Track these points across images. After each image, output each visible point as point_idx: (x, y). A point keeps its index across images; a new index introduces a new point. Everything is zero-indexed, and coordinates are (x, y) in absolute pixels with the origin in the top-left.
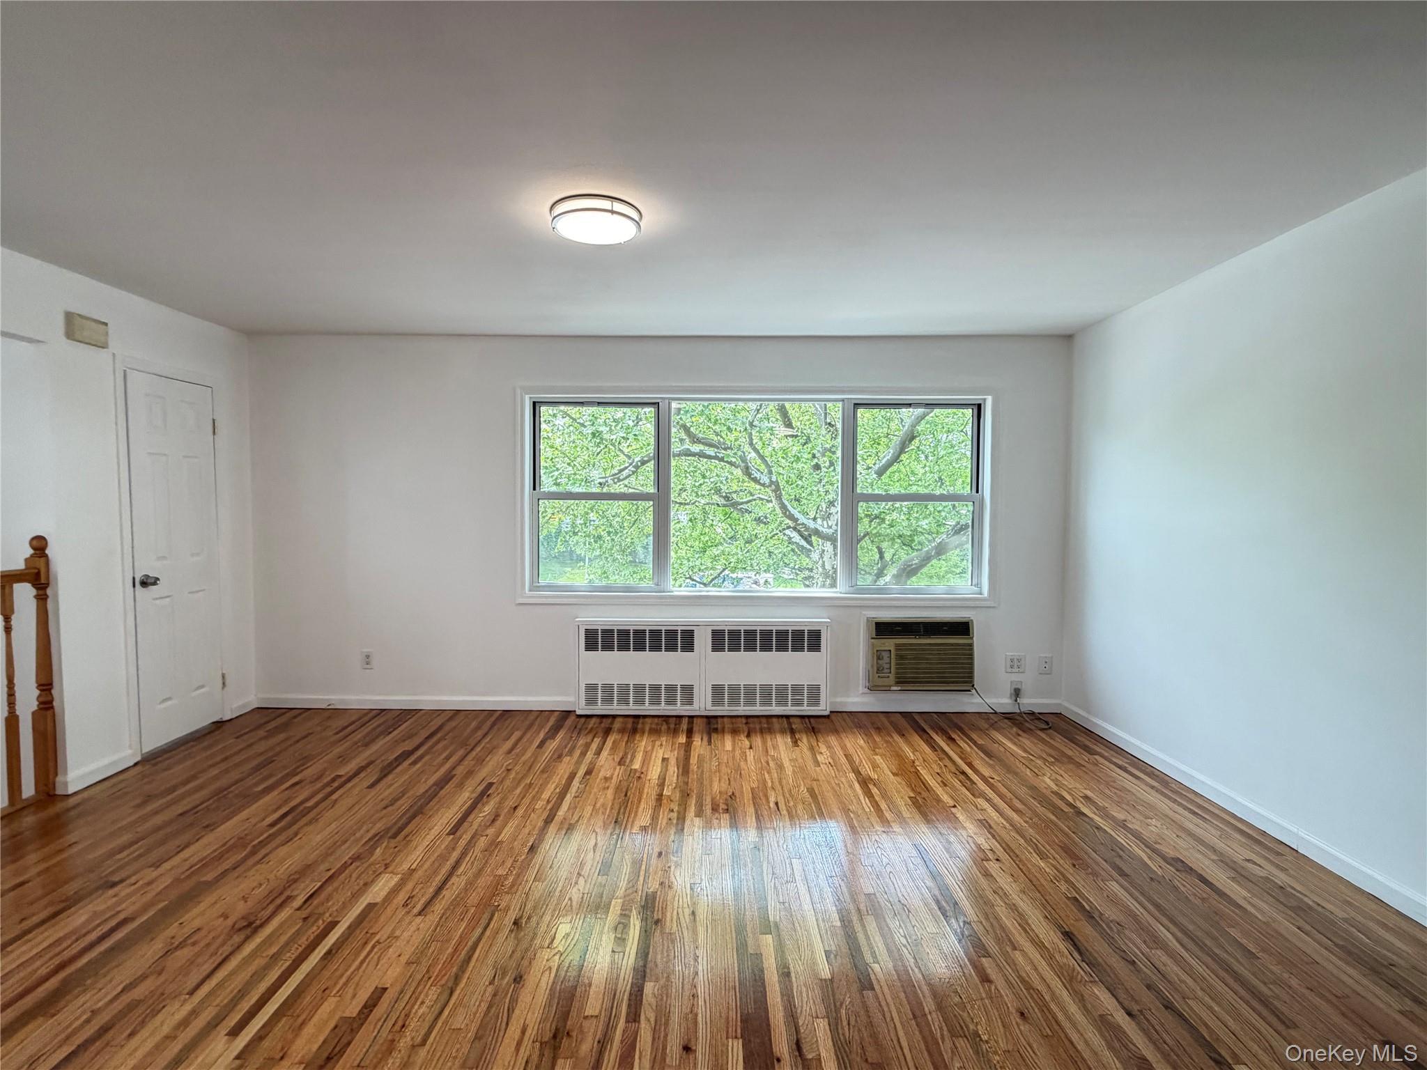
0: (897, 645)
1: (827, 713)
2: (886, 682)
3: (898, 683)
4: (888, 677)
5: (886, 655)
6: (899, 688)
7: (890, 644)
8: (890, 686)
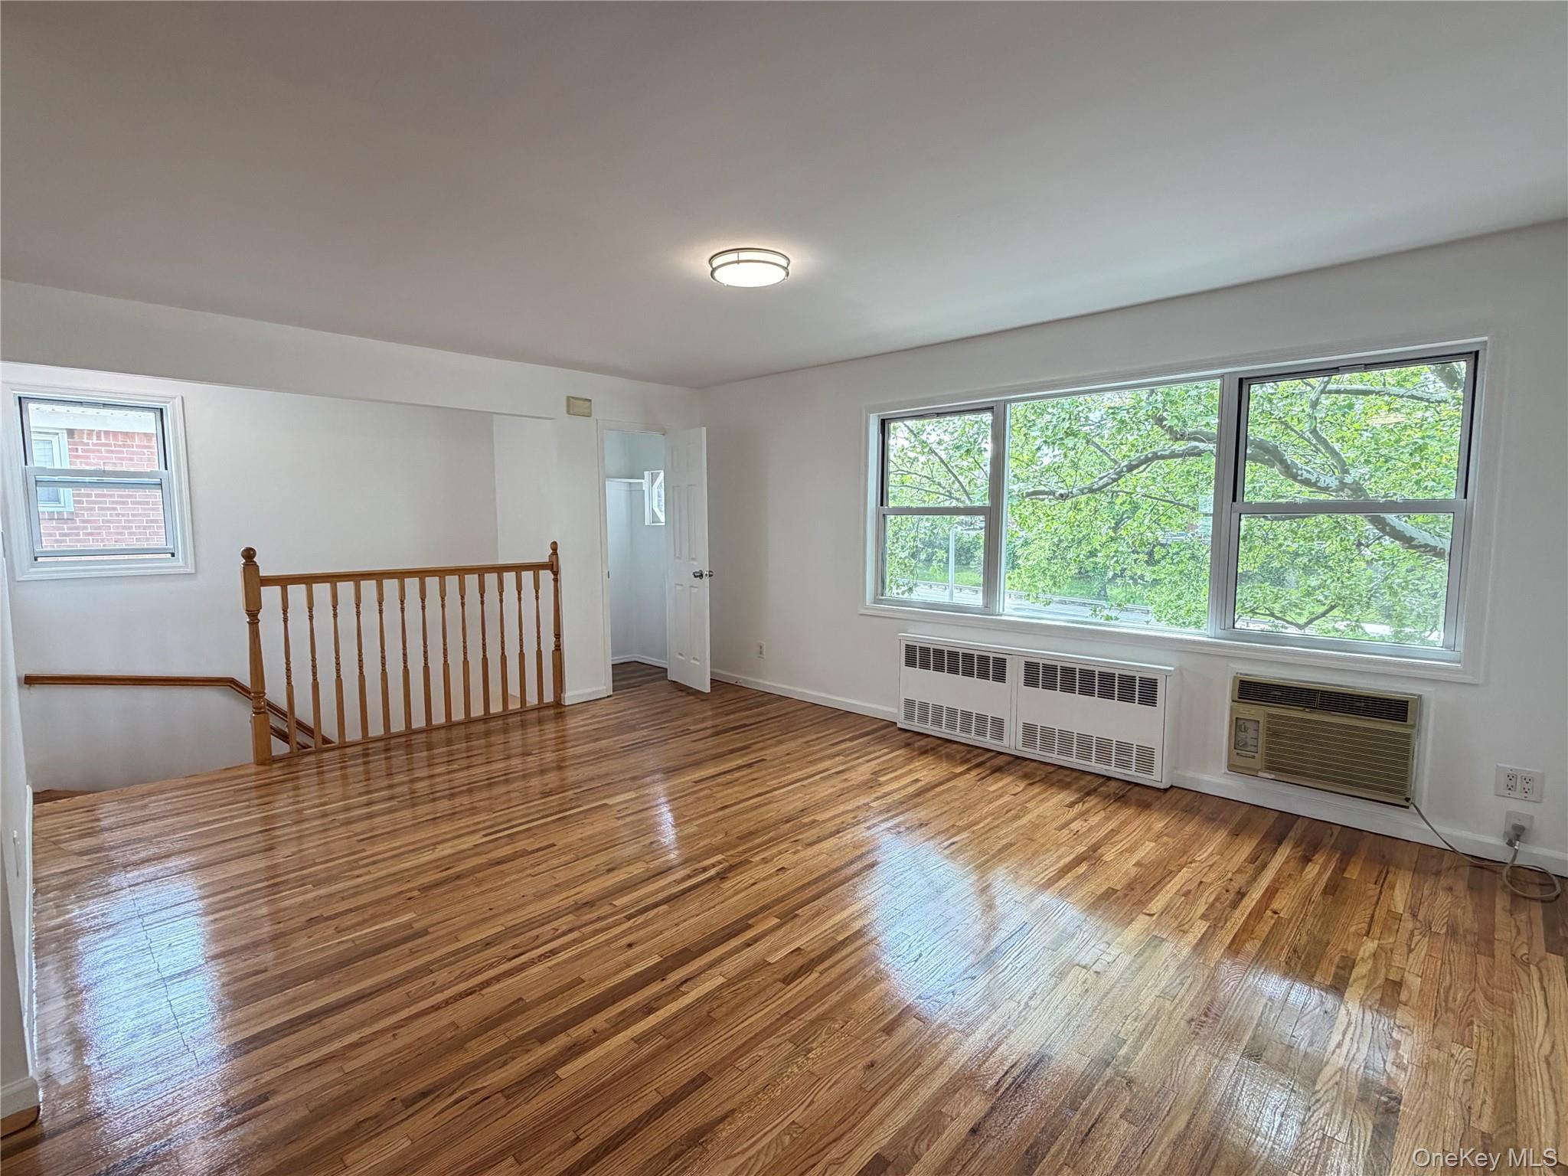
0: (1270, 716)
1: (1162, 786)
2: (1251, 763)
3: (1270, 768)
4: (1253, 757)
5: (1251, 726)
6: (1273, 777)
7: (1258, 712)
8: (1257, 771)
